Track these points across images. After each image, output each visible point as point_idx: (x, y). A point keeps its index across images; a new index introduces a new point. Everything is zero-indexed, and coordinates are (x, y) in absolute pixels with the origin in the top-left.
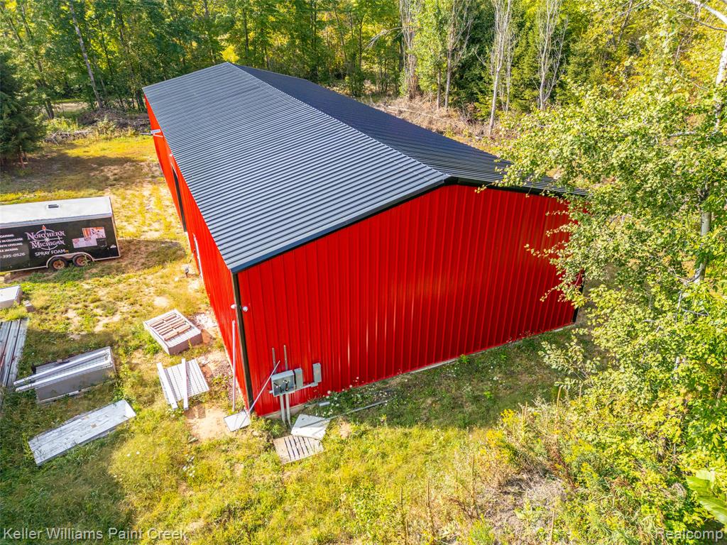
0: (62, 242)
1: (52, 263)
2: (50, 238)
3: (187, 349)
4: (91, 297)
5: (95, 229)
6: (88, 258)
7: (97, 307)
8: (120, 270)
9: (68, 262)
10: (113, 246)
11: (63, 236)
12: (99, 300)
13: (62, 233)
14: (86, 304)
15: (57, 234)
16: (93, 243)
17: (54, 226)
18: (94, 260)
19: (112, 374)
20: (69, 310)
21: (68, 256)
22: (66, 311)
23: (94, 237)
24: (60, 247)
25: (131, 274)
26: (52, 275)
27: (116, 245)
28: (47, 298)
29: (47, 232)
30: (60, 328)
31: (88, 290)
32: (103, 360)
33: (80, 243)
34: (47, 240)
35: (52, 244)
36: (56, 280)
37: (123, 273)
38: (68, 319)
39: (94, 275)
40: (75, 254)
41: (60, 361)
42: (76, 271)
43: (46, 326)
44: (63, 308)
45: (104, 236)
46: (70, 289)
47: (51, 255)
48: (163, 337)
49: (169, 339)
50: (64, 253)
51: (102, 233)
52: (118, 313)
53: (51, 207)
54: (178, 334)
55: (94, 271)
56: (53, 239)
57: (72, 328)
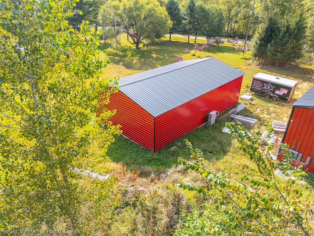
0: (273, 90)
1: (266, 95)
2: (270, 87)
3: (278, 133)
4: (267, 108)
5: (285, 90)
6: (277, 98)
7: (266, 111)
8: (283, 106)
9: (271, 97)
10: (287, 98)
11: (274, 88)
12: (269, 110)
13: (274, 87)
14: (265, 109)
15: (273, 87)
16: (281, 94)
17: (273, 84)
18: (278, 99)
19: (252, 125)
20: (259, 109)
21: (272, 95)
22: (258, 108)
23: (283, 92)
24: (271, 91)
25: (285, 108)
26: (263, 98)
27: (288, 98)
28: (256, 103)
29: (270, 85)
30: (252, 111)
31: (269, 106)
32: (253, 121)
33: (277, 92)
34: (269, 87)
35: (269, 89)
36: (263, 100)
37: (283, 107)
38: (256, 110)
39: (274, 103)
40: (274, 95)
41: (244, 116)
42: (271, 100)
43: (250, 109)
44: (258, 107)
45: (286, 93)
46: (264, 104)
47: (267, 92)
48: (274, 126)
49: (275, 128)
50: (271, 93)
51: (286, 92)
52: (270, 116)
53: (277, 78)
54: (279, 128)
55: (276, 103)
56: (271, 88)
57: (255, 113)
